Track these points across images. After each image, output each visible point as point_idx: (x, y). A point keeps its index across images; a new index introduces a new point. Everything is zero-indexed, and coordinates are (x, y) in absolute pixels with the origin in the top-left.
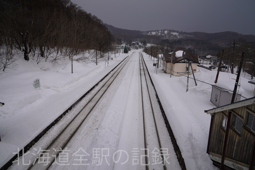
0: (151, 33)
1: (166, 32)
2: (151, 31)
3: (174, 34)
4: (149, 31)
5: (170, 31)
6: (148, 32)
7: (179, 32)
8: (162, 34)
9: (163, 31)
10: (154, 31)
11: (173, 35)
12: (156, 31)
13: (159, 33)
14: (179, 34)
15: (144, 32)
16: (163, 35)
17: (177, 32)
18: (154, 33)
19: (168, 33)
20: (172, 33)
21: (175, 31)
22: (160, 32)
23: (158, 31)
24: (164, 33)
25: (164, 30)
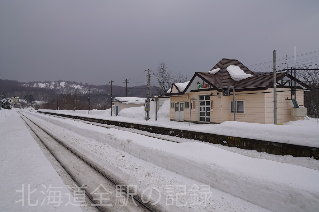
0: (37, 85)
1: (63, 84)
2: (37, 83)
3: (76, 87)
4: (34, 83)
5: (69, 82)
6: (31, 83)
7: (83, 84)
8: (57, 87)
9: (57, 83)
10: (43, 83)
11: (74, 88)
12: (45, 82)
13: (51, 86)
14: (83, 88)
15: (24, 83)
16: (58, 89)
17: (81, 84)
18: (42, 86)
19: (66, 86)
20: (73, 86)
21: (77, 84)
22: (53, 83)
23: (49, 82)
24: (59, 86)
25: (60, 82)
